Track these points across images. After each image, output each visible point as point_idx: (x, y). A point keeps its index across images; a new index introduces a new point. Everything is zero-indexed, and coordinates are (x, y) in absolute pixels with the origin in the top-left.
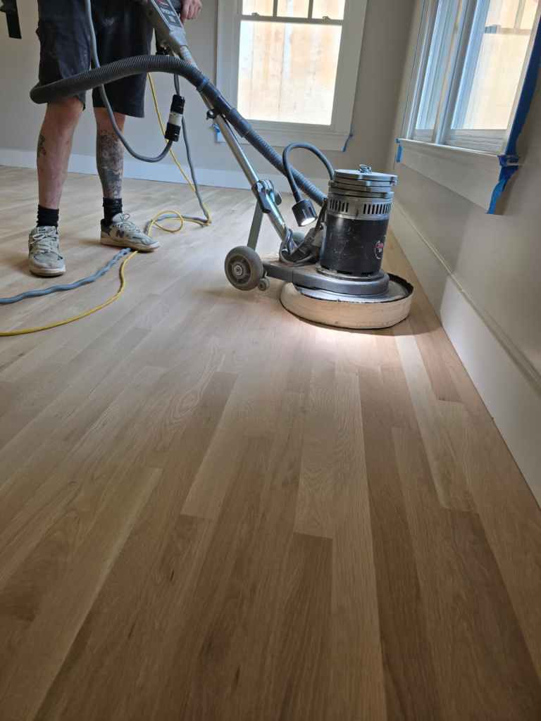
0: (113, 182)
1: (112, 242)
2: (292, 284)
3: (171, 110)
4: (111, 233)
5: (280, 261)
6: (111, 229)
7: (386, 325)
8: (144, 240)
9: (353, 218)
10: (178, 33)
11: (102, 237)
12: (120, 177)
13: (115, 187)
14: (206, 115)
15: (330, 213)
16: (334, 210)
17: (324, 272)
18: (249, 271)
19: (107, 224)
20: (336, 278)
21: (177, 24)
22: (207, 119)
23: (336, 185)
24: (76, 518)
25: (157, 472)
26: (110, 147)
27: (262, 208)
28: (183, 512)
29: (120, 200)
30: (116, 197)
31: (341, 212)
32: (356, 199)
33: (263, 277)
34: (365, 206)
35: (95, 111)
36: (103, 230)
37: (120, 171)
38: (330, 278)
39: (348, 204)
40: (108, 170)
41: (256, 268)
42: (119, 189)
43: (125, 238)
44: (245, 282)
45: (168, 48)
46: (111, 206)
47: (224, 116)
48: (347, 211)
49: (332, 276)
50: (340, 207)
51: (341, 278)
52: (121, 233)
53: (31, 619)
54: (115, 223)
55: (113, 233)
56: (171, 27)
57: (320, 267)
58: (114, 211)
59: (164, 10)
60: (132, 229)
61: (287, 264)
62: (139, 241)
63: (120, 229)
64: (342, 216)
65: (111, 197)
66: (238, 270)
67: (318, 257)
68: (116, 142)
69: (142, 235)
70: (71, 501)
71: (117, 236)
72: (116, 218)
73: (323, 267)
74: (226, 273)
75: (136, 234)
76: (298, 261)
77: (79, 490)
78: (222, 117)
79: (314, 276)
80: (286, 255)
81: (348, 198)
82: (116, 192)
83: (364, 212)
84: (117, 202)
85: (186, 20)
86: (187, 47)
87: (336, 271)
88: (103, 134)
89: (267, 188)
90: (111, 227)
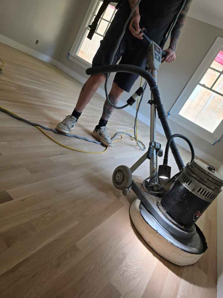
0: (107, 113)
1: (96, 136)
2: (140, 201)
3: (136, 92)
4: (97, 132)
5: (142, 185)
6: (98, 131)
7: (177, 263)
8: (108, 141)
9: (190, 190)
10: (157, 64)
11: (93, 131)
12: (111, 113)
13: (107, 116)
14: (148, 101)
15: (179, 180)
16: (182, 179)
17: (160, 207)
18: (123, 181)
19: (98, 128)
20: (164, 215)
21: (159, 60)
22: (148, 103)
23: (190, 167)
24: (43, 221)
25: (77, 222)
26: (112, 100)
27: (148, 156)
28: (76, 244)
29: (107, 121)
30: (106, 120)
31: (186, 184)
32: (197, 182)
33: (128, 188)
34: (201, 188)
35: (113, 83)
36: (95, 129)
37: (112, 111)
38: (161, 213)
39: (191, 181)
40: (108, 108)
41: (127, 181)
42: (108, 117)
43: (101, 137)
44: (119, 185)
45: (149, 67)
46: (103, 122)
47: (156, 106)
48: (189, 185)
49: (163, 213)
50: (186, 180)
51: (166, 217)
52: (101, 134)
53: (9, 247)
54: (101, 129)
55: (98, 133)
56: (155, 60)
57: (160, 202)
58: (103, 125)
59: (156, 52)
60: (106, 135)
61: (144, 189)
62: (106, 140)
63: (102, 133)
64: (185, 185)
65: (104, 119)
66: (118, 177)
67: (163, 195)
68: (116, 99)
69: (109, 139)
70: (44, 214)
71: (99, 134)
72: (103, 128)
73: (161, 203)
74: (113, 175)
75: (107, 137)
76: (151, 191)
77: (50, 212)
78: (155, 105)
79: (153, 206)
80: (147, 184)
81: (193, 178)
82: (107, 118)
83: (198, 192)
84: (106, 122)
85: (165, 62)
86: (157, 71)
87: (166, 211)
88: (112, 94)
89: (157, 147)
90: (98, 130)
